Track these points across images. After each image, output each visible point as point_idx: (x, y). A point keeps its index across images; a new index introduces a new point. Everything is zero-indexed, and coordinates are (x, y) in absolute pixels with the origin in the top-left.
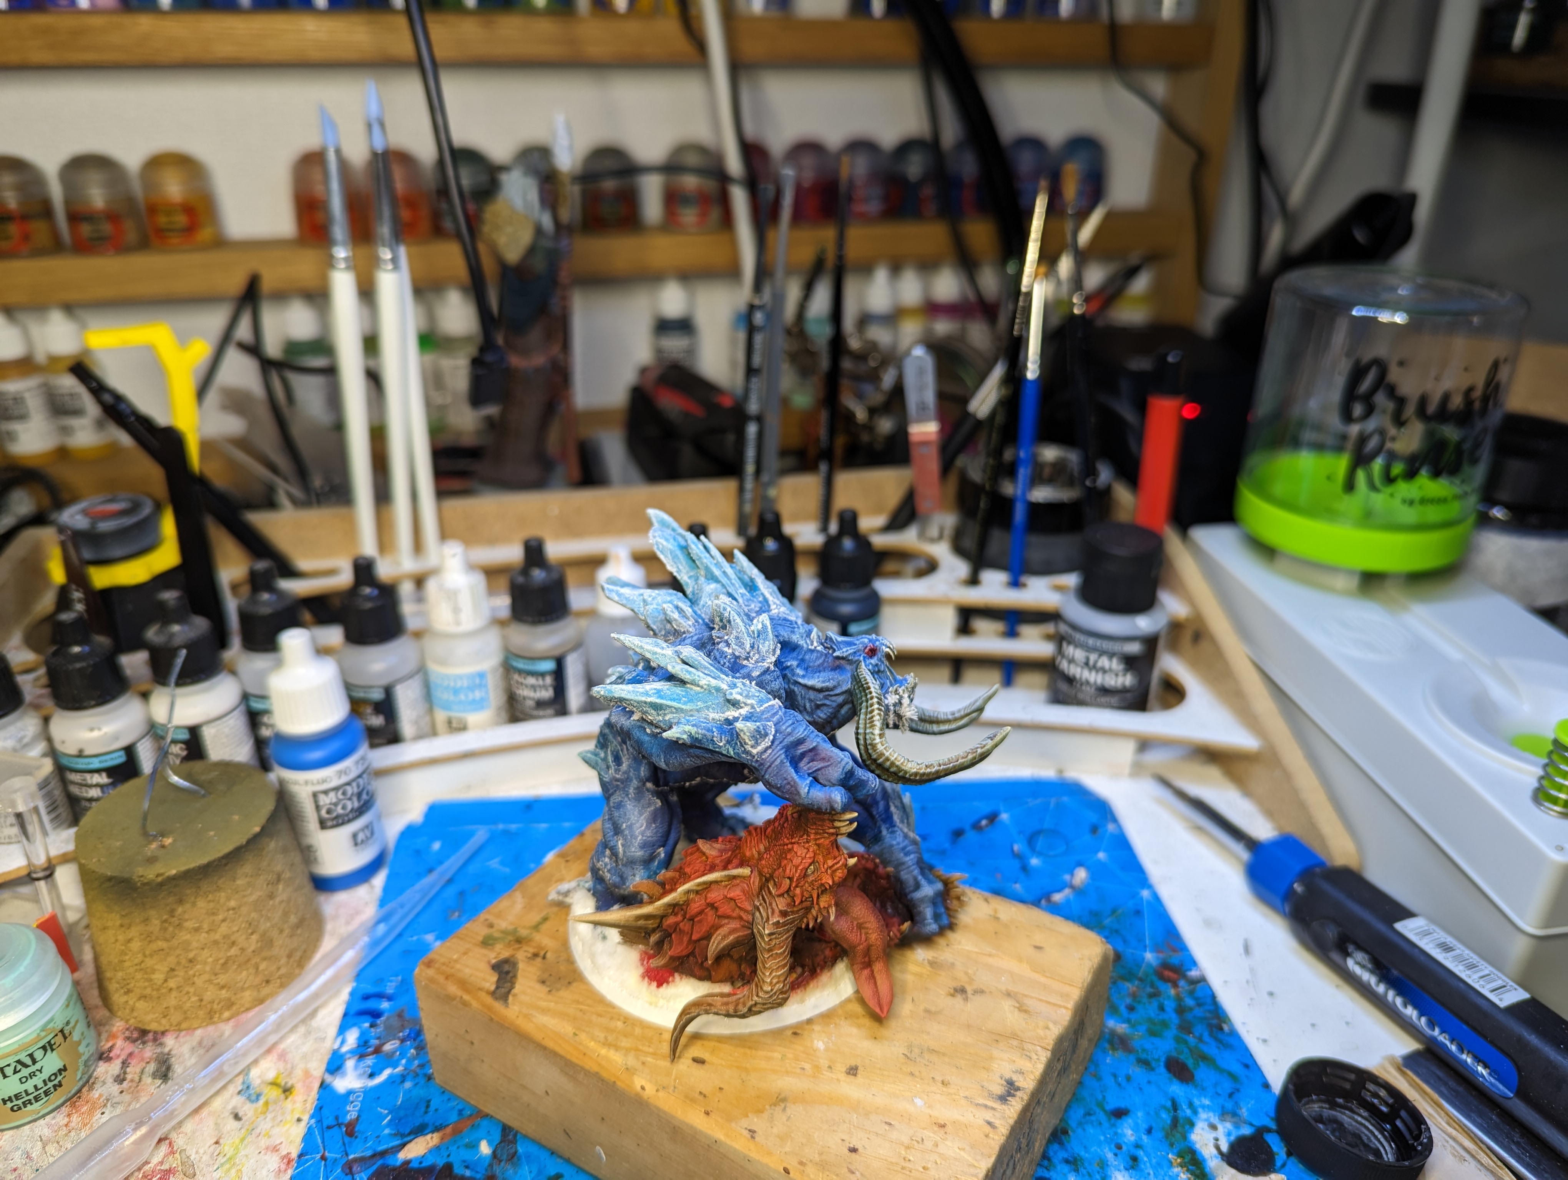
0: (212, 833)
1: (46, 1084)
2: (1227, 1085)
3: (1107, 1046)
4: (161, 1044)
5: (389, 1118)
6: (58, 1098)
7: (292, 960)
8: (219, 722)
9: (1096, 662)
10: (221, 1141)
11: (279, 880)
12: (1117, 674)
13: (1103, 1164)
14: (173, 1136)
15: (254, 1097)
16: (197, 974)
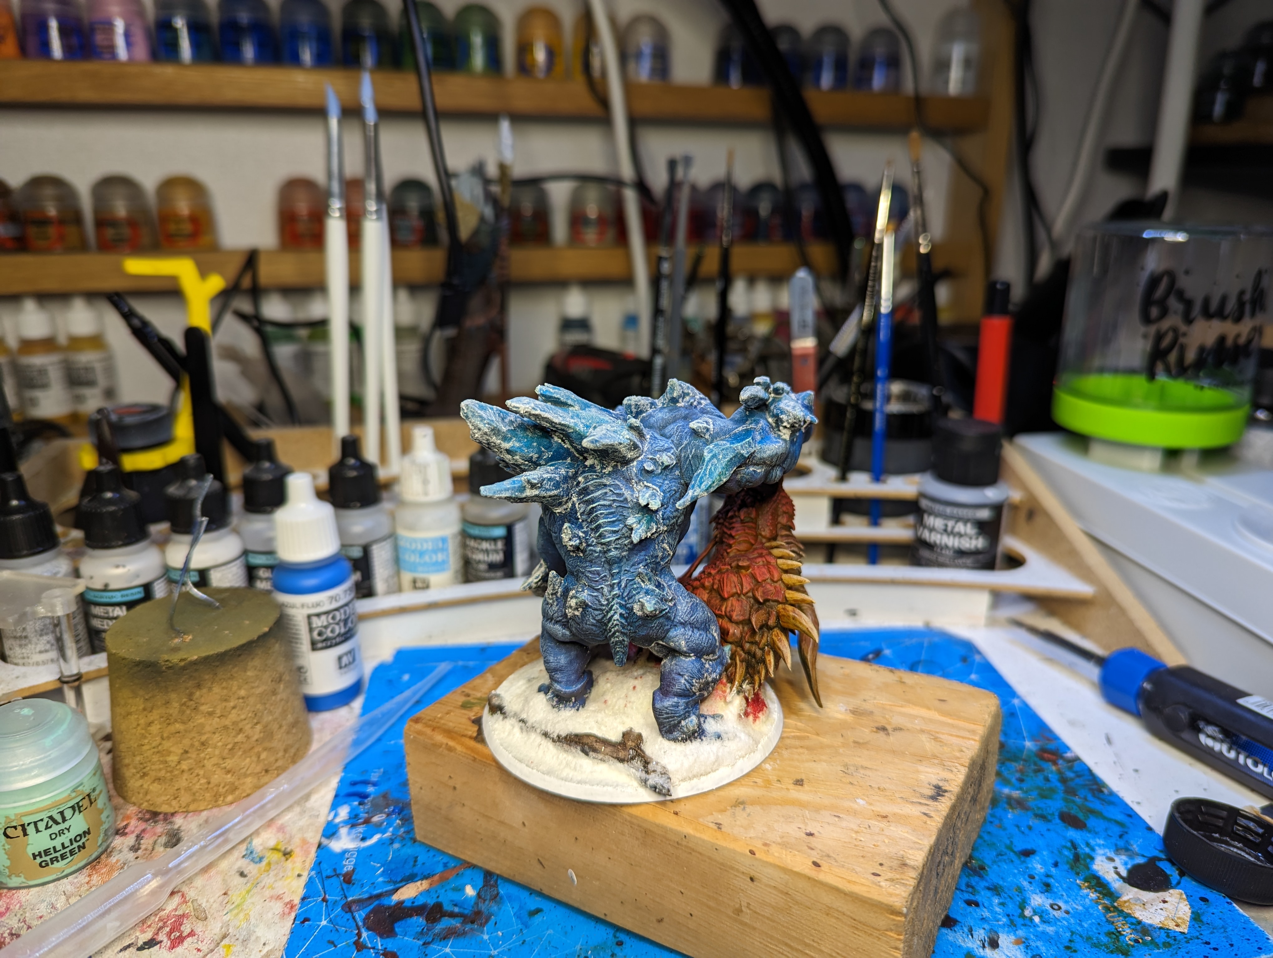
0: (227, 632)
1: (72, 844)
2: (1117, 830)
3: (1006, 806)
4: (171, 823)
5: (382, 869)
6: (80, 859)
7: (287, 755)
8: (223, 568)
9: (953, 528)
10: (229, 893)
11: (280, 680)
12: (971, 538)
13: (1020, 890)
14: (185, 889)
15: (257, 859)
16: (208, 757)
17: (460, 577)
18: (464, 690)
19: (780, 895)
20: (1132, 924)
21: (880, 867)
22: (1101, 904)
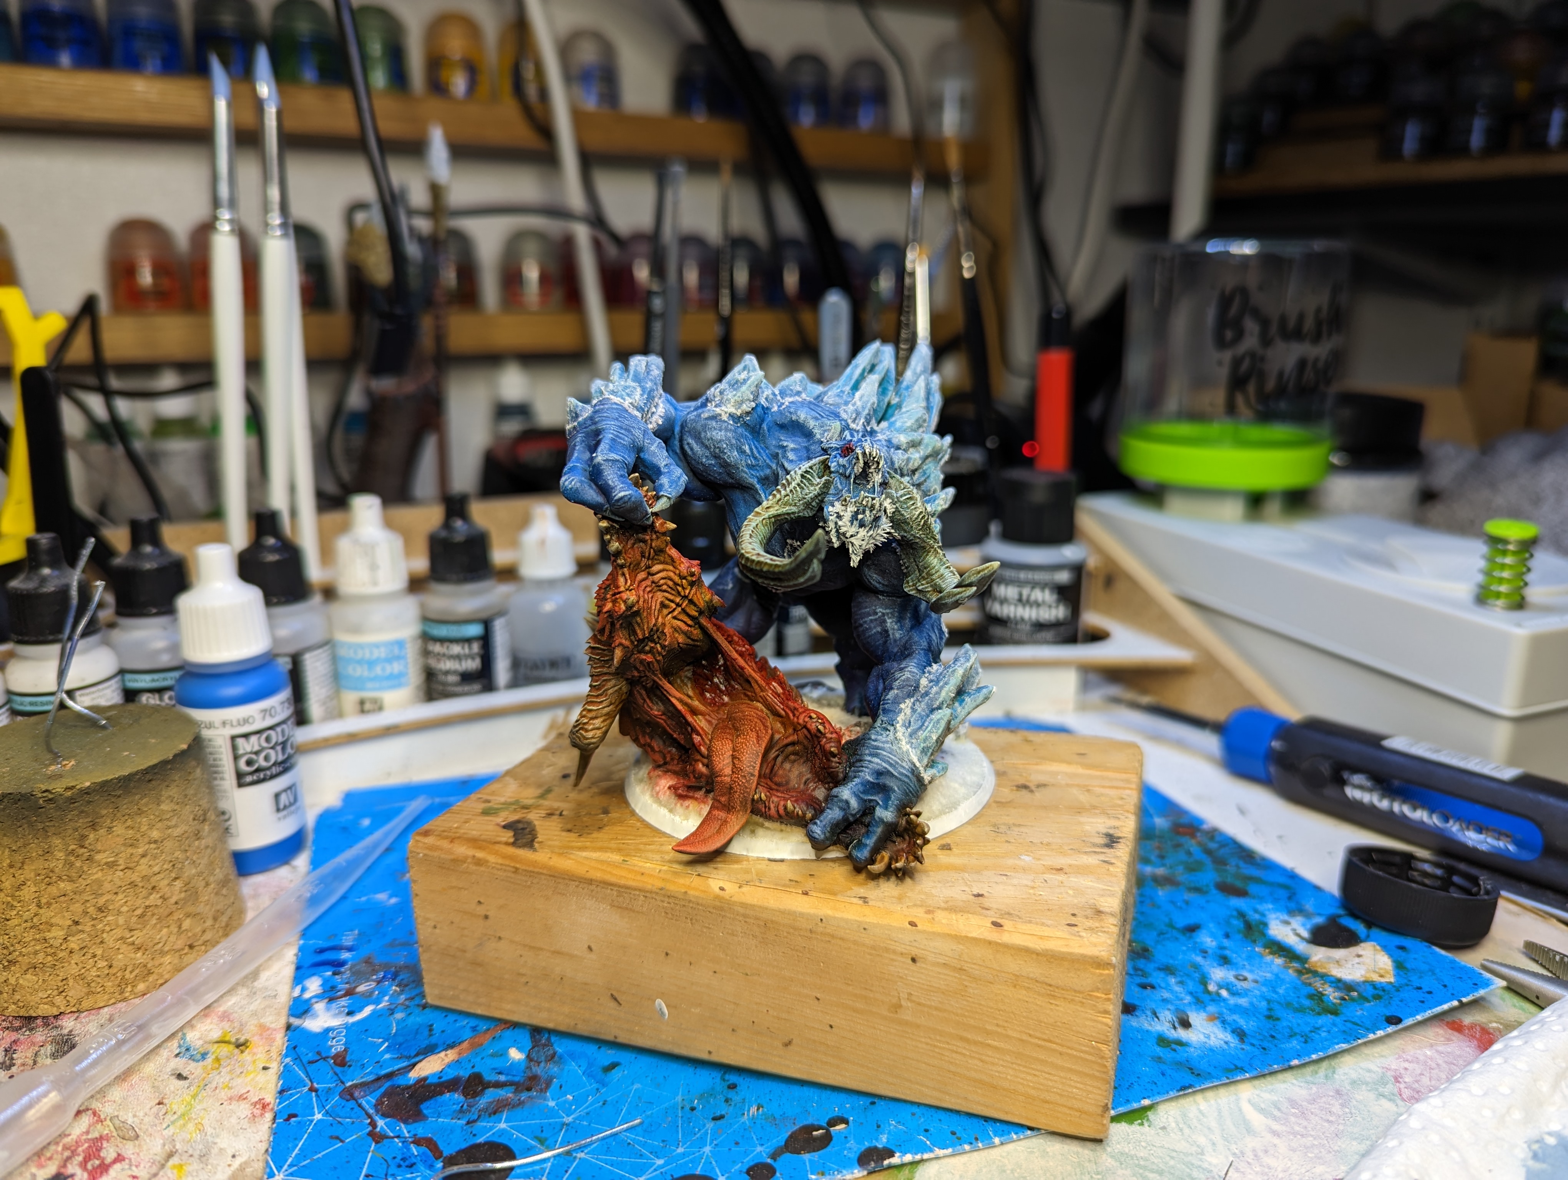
0: (126, 753)
2: (1283, 893)
3: (1154, 885)
4: (56, 1027)
5: (386, 1044)
7: (217, 925)
9: (1029, 596)
10: (166, 1101)
12: (1050, 607)
13: (1196, 967)
14: (96, 1105)
15: (199, 1057)
17: (421, 694)
18: (479, 796)
19: (952, 974)
20: (1332, 982)
21: (1073, 918)
22: (1290, 967)
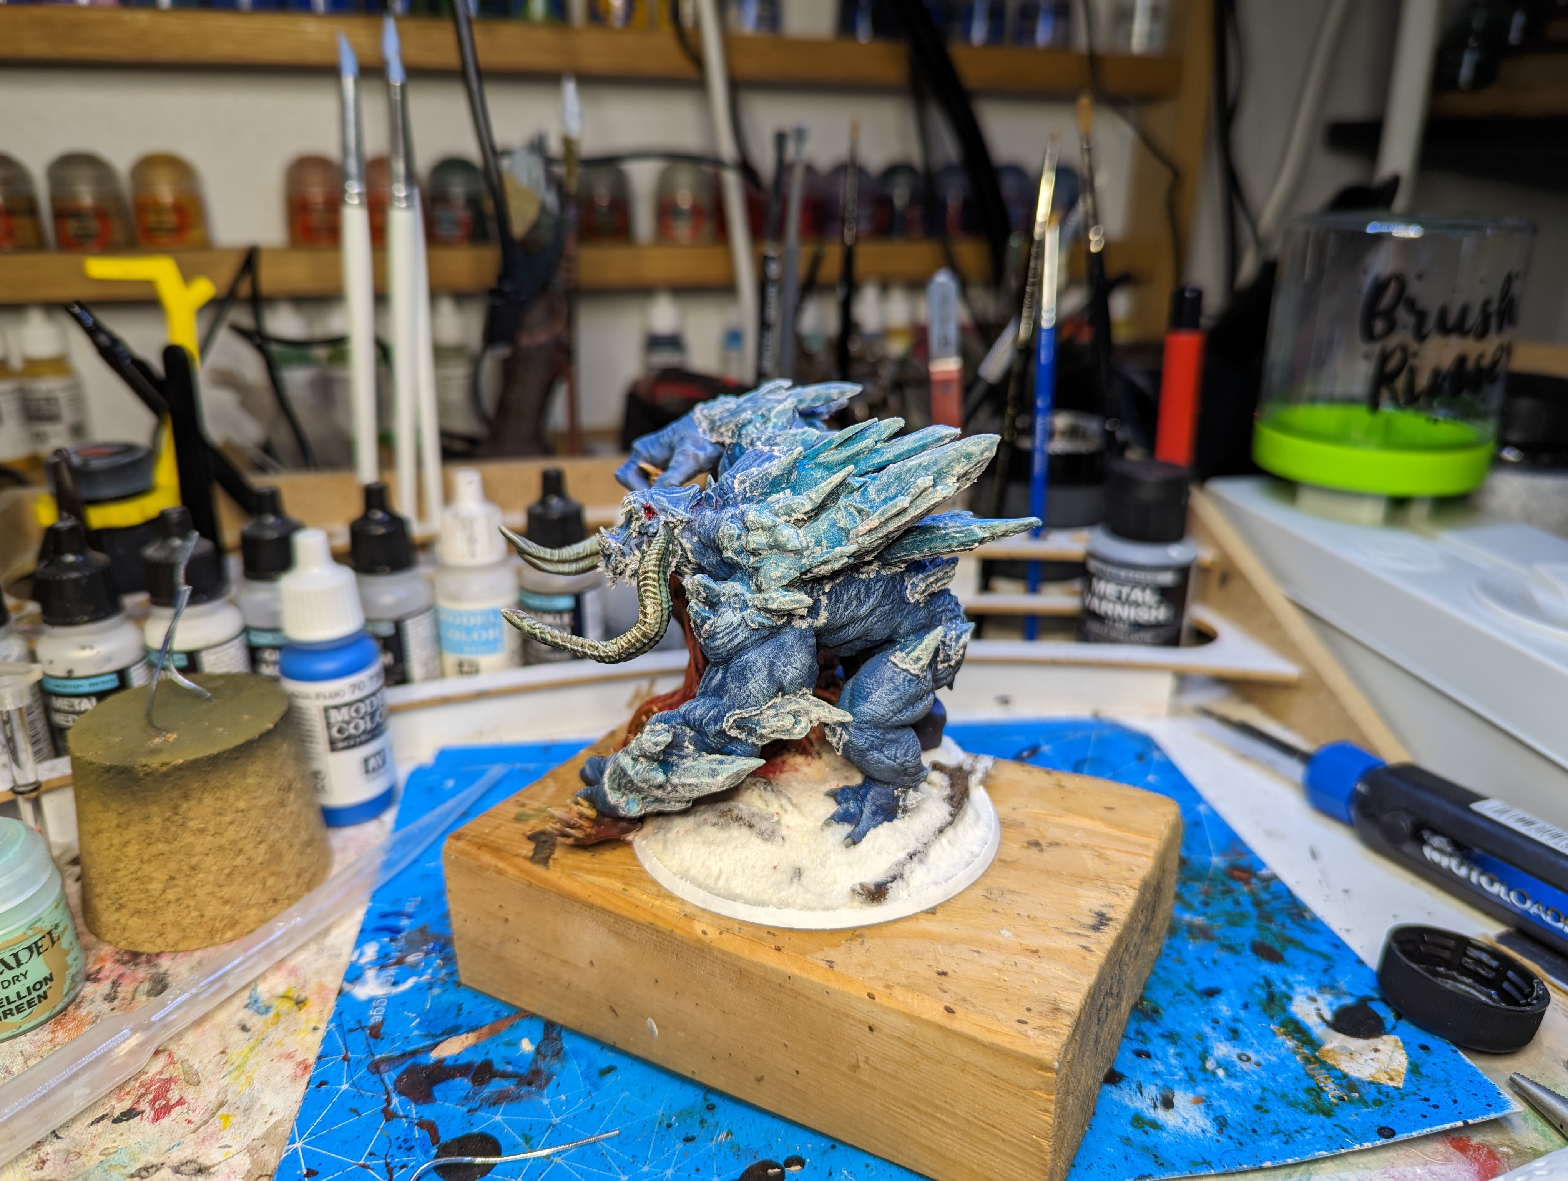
0: (220, 730)
1: (30, 993)
2: (1321, 963)
3: (1186, 935)
4: (156, 965)
5: (418, 1020)
6: (42, 1011)
7: (301, 881)
8: (219, 649)
9: (1129, 595)
10: (228, 1051)
11: (290, 788)
12: (1150, 607)
13: (1202, 1037)
14: (172, 1047)
15: (263, 1010)
16: (199, 884)
17: (517, 659)
18: (518, 798)
19: (905, 1047)
20: (1337, 1078)
21: (1027, 1013)
22: (1299, 1053)
